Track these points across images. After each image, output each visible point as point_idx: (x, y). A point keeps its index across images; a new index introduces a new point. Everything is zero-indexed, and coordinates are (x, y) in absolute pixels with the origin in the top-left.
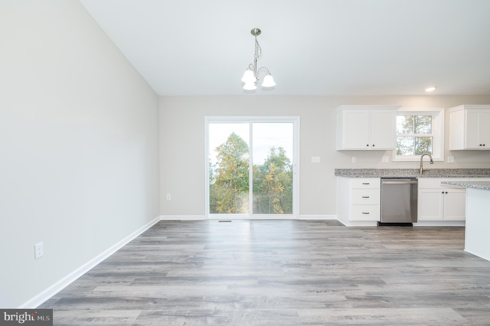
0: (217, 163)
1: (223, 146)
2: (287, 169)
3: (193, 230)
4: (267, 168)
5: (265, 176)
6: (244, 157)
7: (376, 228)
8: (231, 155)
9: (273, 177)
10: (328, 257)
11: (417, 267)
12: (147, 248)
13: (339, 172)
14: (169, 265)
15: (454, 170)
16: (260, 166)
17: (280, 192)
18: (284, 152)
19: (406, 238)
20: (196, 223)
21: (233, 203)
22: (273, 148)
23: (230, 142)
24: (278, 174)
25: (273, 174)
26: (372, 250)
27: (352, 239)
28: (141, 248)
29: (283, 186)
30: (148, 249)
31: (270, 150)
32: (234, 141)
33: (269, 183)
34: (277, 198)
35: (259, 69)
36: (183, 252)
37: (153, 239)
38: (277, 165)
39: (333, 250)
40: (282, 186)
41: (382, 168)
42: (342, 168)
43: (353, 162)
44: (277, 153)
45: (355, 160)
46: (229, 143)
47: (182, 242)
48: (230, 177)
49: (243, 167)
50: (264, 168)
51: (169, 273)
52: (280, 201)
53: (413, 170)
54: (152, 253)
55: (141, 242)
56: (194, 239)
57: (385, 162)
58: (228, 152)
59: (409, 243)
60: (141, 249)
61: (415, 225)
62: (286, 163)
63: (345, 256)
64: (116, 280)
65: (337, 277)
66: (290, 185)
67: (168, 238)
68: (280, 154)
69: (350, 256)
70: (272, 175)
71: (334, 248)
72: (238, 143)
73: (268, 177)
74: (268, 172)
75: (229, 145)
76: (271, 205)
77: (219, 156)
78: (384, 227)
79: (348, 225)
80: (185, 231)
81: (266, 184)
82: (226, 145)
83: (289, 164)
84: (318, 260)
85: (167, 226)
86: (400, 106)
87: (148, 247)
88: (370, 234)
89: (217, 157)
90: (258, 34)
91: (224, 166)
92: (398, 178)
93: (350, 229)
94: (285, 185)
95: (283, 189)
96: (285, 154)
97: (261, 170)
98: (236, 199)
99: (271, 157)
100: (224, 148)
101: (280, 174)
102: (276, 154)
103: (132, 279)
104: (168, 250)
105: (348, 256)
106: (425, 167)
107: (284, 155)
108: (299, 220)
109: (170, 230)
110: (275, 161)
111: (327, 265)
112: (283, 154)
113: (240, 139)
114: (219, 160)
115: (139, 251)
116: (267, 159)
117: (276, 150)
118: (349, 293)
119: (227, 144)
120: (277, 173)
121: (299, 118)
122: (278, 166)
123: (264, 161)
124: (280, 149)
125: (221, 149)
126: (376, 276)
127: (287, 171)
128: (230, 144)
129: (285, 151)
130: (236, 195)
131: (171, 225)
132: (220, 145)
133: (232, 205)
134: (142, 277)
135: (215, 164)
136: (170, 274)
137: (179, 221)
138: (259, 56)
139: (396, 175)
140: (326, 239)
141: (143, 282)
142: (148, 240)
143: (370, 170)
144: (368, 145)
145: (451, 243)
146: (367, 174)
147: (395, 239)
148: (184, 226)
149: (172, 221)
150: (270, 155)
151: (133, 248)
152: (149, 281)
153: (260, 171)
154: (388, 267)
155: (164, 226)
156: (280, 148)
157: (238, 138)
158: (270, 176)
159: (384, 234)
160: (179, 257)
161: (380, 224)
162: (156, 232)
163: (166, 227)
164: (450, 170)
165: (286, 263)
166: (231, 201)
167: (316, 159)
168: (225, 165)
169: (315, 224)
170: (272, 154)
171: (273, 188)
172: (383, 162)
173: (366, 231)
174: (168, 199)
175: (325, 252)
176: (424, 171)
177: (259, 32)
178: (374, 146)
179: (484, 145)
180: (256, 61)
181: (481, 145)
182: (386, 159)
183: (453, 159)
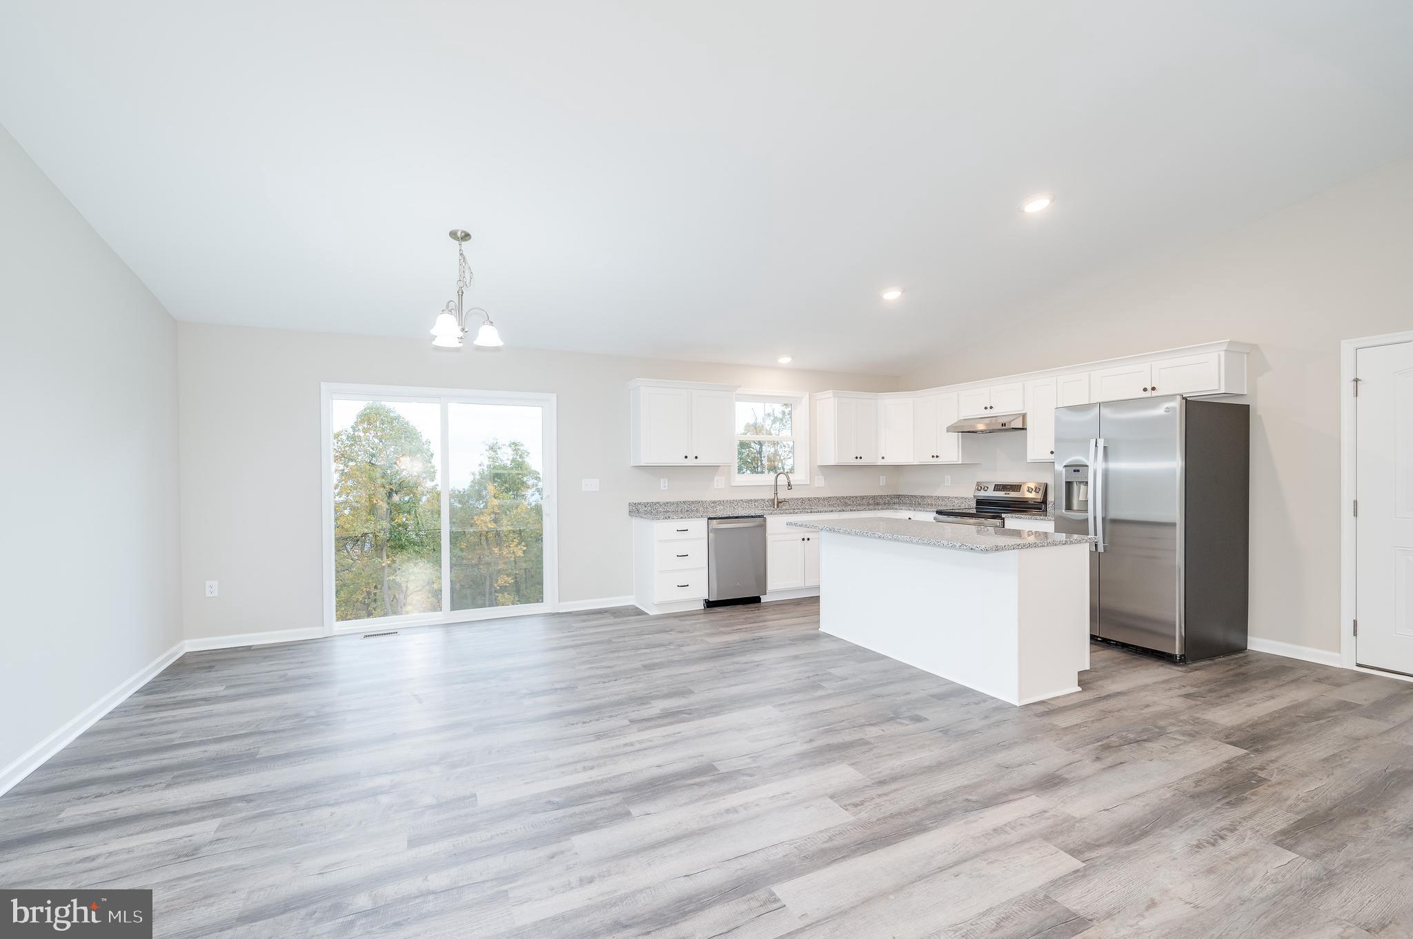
1: (344, 437)
2: (531, 497)
3: (297, 663)
4: (480, 497)
5: (473, 518)
6: (409, 467)
7: (702, 612)
8: (370, 462)
9: (495, 521)
10: (608, 671)
11: (746, 663)
12: (174, 716)
13: (636, 510)
14: (258, 738)
15: (824, 499)
16: (460, 492)
17: (515, 558)
18: (526, 454)
19: (744, 623)
20: (301, 647)
21: (377, 597)
22: (495, 442)
23: (365, 426)
24: (510, 512)
25: (496, 514)
26: (685, 649)
27: (656, 635)
28: (154, 719)
29: (523, 543)
30: (177, 718)
31: (487, 448)
32: (378, 424)
33: (483, 538)
34: (508, 575)
35: (469, 311)
36: (285, 708)
37: (183, 696)
38: (507, 488)
39: (618, 658)
40: (519, 544)
41: (713, 500)
42: (643, 501)
43: (662, 488)
44: (506, 457)
45: (667, 484)
46: (360, 428)
47: (274, 691)
48: (368, 524)
49: (408, 495)
50: (469, 496)
51: (262, 750)
52: (516, 582)
53: (763, 500)
54: (192, 724)
55: (147, 707)
56: (307, 681)
57: (718, 487)
58: (359, 453)
59: (746, 630)
60: (155, 721)
61: (764, 599)
62: (530, 483)
63: (638, 664)
64: (115, 789)
65: (617, 698)
66: (539, 539)
67: (228, 687)
68: (513, 460)
69: (648, 662)
70: (493, 516)
71: (621, 654)
72: (392, 429)
73: (482, 520)
74: (482, 506)
75: (362, 434)
76: (490, 593)
78: (715, 608)
79: (653, 612)
80: (274, 668)
81: (476, 540)
82: (352, 433)
83: (537, 485)
84: (589, 677)
85: (212, 664)
86: (740, 386)
87: (176, 714)
88: (688, 623)
90: (466, 240)
91: (348, 494)
92: (736, 517)
93: (656, 619)
94: (529, 539)
95: (524, 551)
96: (527, 460)
97: (460, 502)
98: (386, 587)
99: (489, 467)
100: (347, 442)
101: (515, 511)
102: (503, 458)
103: (168, 777)
104: (241, 712)
105: (642, 663)
106: (781, 496)
107: (524, 462)
108: (558, 614)
109: (227, 671)
110: (500, 478)
111: (604, 682)
112: (520, 460)
113: (398, 418)
115: (153, 725)
116: (478, 474)
117: (502, 450)
118: (634, 716)
119: (354, 430)
120: (505, 510)
121: (554, 398)
122: (508, 490)
123: (471, 478)
124: (515, 446)
126: (683, 685)
127: (533, 504)
128: (365, 430)
129: (528, 451)
130: (385, 577)
131: (224, 660)
133: (373, 605)
134: (192, 770)
136: (264, 752)
137: (249, 648)
138: (468, 285)
140: (609, 641)
141: (200, 776)
142: (169, 700)
143: (692, 503)
144: (686, 457)
145: (808, 621)
146: (687, 511)
147: (727, 626)
148: (265, 657)
149: (226, 651)
150: (486, 462)
151: (131, 722)
152: (215, 773)
153: (459, 506)
154: (703, 669)
155: (204, 665)
156: (514, 443)
157: (392, 415)
158: (487, 518)
159: (711, 621)
160: (277, 719)
161: (710, 604)
162: (182, 681)
163: (212, 667)
164: (819, 499)
165: (529, 692)
166: (369, 593)
167: (591, 485)
168: (349, 491)
169: (591, 617)
170: (491, 460)
171: (496, 550)
172: (715, 487)
173: (683, 618)
174: (208, 594)
175: (604, 664)
176: (779, 503)
177: (466, 236)
178: (696, 458)
179: (861, 458)
180: (461, 294)
181: (856, 458)
182: (720, 483)
183: (823, 481)
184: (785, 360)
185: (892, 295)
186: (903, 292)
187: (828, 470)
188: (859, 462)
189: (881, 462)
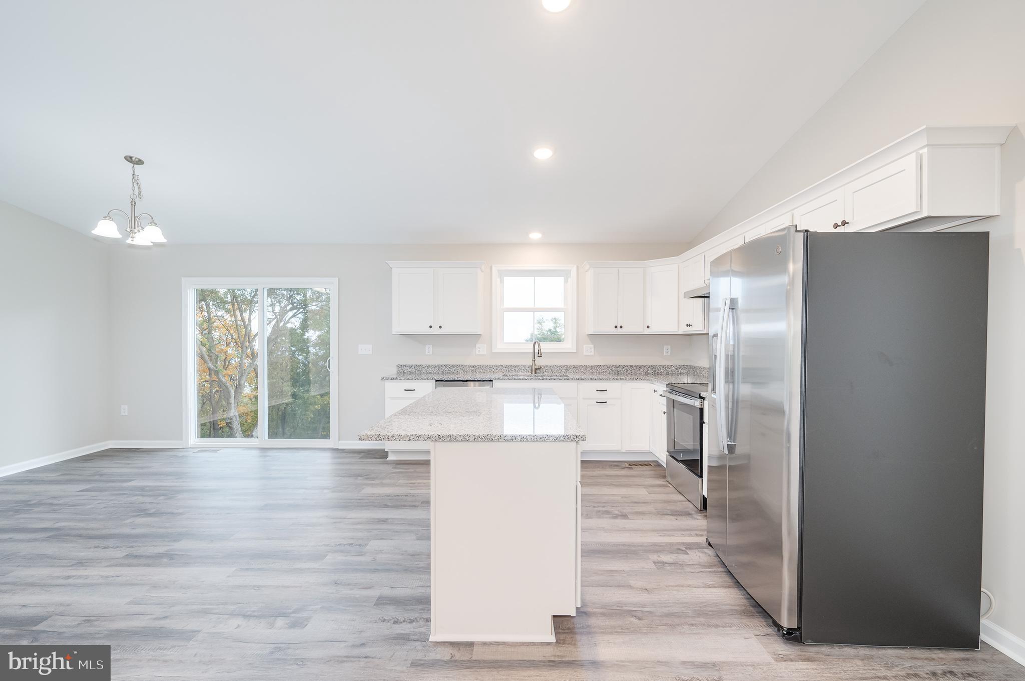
13: (402, 371)
15: (592, 367)
41: (473, 364)
42: (408, 364)
43: (426, 353)
45: (431, 350)
53: (523, 366)
57: (480, 353)
79: (391, 457)
108: (338, 450)
121: (336, 281)
139: (457, 376)
143: (453, 366)
144: (430, 327)
164: (586, 367)
167: (366, 349)
172: (475, 353)
174: (122, 414)
176: (537, 369)
177: (140, 162)
178: (440, 327)
179: (621, 327)
180: (133, 204)
181: (616, 327)
182: (481, 349)
183: (593, 350)
184: (535, 236)
185: (543, 154)
187: (596, 338)
188: (620, 331)
189: (647, 331)
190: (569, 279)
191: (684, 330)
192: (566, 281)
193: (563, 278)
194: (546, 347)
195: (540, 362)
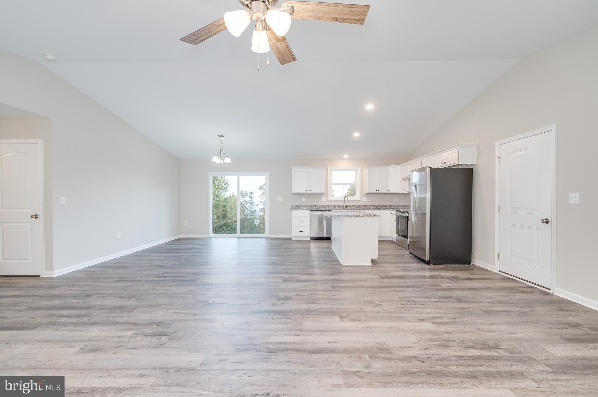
0: (260, 202)
15: (367, 206)
41: (321, 205)
42: (295, 205)
43: (303, 201)
45: (304, 199)
53: (340, 206)
77: (262, 195)
89: (261, 196)
108: (272, 238)
114: (262, 199)
121: (268, 173)
125: (265, 188)
132: (263, 184)
135: (258, 203)
138: (223, 148)
143: (313, 206)
144: (307, 191)
161: (311, 239)
164: (364, 206)
167: (279, 199)
172: (322, 201)
174: (185, 224)
176: (345, 207)
177: (223, 136)
178: (310, 191)
179: (378, 191)
180: (221, 150)
181: (376, 191)
182: (324, 199)
183: (367, 199)
184: (346, 156)
185: (356, 135)
186: (360, 134)
187: (368, 195)
188: (378, 192)
189: (388, 192)
190: (358, 172)
191: (402, 191)
192: (356, 173)
193: (355, 172)
194: (350, 198)
195: (347, 204)
